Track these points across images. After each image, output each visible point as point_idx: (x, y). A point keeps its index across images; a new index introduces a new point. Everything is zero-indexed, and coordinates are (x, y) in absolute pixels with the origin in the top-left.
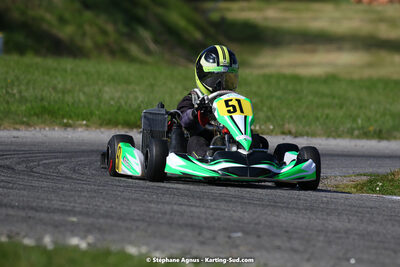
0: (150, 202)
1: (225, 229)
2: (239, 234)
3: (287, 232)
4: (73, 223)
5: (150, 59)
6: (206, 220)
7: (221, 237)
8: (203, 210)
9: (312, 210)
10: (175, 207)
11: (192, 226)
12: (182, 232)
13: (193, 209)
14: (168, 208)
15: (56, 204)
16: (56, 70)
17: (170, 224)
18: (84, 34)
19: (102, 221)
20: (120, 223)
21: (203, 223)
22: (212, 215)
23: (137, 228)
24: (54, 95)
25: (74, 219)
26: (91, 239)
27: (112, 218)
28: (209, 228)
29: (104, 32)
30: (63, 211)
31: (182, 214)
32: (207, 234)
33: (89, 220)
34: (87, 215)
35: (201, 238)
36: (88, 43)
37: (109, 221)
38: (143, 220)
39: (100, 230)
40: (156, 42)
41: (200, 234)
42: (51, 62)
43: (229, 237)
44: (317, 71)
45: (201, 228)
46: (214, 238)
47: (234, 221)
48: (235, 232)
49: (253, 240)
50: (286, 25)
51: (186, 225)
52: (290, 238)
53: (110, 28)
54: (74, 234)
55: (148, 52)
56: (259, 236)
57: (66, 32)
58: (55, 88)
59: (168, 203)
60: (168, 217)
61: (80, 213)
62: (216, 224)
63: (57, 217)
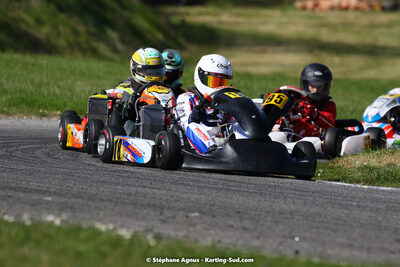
0: (117, 185)
1: (183, 209)
2: (197, 214)
3: (238, 212)
4: (48, 202)
5: (117, 57)
6: (167, 200)
7: (180, 217)
8: (164, 192)
9: (261, 194)
10: (139, 189)
11: (154, 206)
12: (146, 212)
13: (156, 191)
14: (132, 190)
15: (33, 185)
16: (34, 65)
17: (135, 204)
18: (59, 34)
19: (74, 200)
20: (90, 203)
21: (164, 203)
22: (172, 196)
23: (105, 207)
24: (31, 87)
25: (49, 199)
26: (64, 216)
27: (83, 198)
28: (169, 208)
29: (76, 32)
30: (39, 192)
31: (145, 195)
32: (168, 214)
33: (63, 200)
34: (60, 195)
35: (162, 217)
36: (62, 42)
37: (80, 201)
38: (110, 200)
39: (73, 209)
40: (123, 42)
41: (161, 214)
42: (29, 58)
43: (187, 217)
44: (265, 70)
45: (163, 208)
46: (174, 217)
47: (192, 202)
48: (193, 212)
49: (208, 219)
50: (238, 29)
51: (149, 206)
52: (241, 218)
53: (81, 28)
54: (49, 211)
55: (115, 50)
56: (214, 216)
57: (43, 32)
58: (32, 82)
59: (133, 186)
60: (132, 198)
61: (55, 193)
62: (176, 205)
63: (35, 197)
